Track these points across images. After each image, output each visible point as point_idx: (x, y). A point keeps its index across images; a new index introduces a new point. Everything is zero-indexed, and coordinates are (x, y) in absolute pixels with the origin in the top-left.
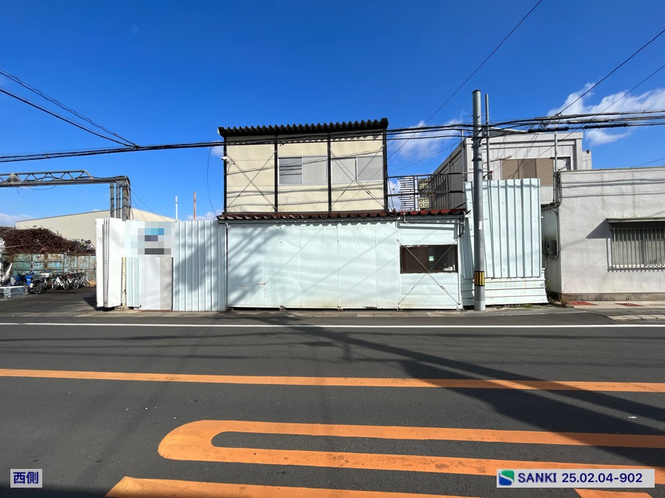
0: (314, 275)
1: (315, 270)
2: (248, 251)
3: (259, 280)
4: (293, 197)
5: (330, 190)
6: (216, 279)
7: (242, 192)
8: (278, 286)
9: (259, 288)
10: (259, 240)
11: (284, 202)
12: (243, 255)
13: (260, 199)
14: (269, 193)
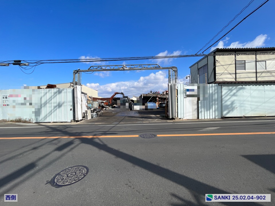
0: (256, 104)
1: (256, 102)
2: (230, 95)
3: (235, 106)
4: (243, 75)
5: (256, 73)
6: (217, 106)
7: (223, 73)
8: (242, 108)
9: (235, 109)
10: (234, 91)
11: (239, 77)
12: (228, 97)
13: (229, 76)
14: (233, 74)
